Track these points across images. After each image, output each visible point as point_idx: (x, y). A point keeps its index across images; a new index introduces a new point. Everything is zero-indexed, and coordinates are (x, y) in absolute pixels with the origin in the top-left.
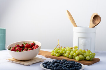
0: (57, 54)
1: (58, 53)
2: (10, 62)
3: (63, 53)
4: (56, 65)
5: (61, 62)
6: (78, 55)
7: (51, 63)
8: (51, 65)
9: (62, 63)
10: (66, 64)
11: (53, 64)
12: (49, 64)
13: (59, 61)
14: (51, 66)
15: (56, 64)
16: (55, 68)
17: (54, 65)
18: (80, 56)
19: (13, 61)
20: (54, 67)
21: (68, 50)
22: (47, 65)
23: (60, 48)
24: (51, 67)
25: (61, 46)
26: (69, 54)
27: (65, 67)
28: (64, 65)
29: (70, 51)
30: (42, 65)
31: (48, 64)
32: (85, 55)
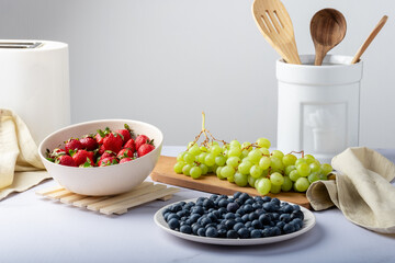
0: (194, 170)
1: (198, 164)
2: (49, 202)
3: (216, 166)
4: (212, 217)
5: (230, 205)
6: (267, 174)
7: (194, 209)
8: (192, 216)
9: (233, 210)
10: (248, 212)
11: (201, 213)
12: (188, 214)
13: (221, 202)
14: (195, 220)
15: (211, 213)
16: (208, 230)
17: (204, 219)
18: (273, 176)
19: (62, 200)
20: (206, 223)
21: (233, 155)
22: (179, 218)
23: (209, 144)
24: (194, 226)
25: (211, 139)
26: (236, 170)
27: (244, 222)
28: (242, 214)
29: (242, 157)
30: (162, 218)
31: (182, 215)
32: (291, 175)
